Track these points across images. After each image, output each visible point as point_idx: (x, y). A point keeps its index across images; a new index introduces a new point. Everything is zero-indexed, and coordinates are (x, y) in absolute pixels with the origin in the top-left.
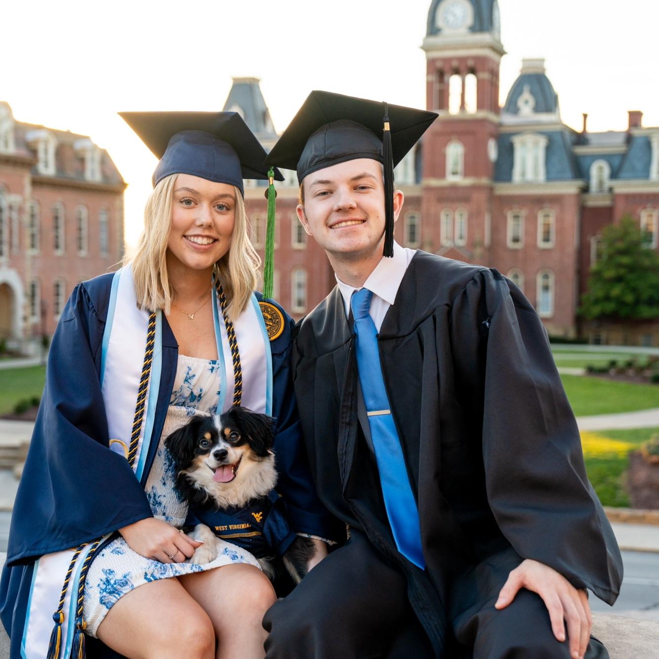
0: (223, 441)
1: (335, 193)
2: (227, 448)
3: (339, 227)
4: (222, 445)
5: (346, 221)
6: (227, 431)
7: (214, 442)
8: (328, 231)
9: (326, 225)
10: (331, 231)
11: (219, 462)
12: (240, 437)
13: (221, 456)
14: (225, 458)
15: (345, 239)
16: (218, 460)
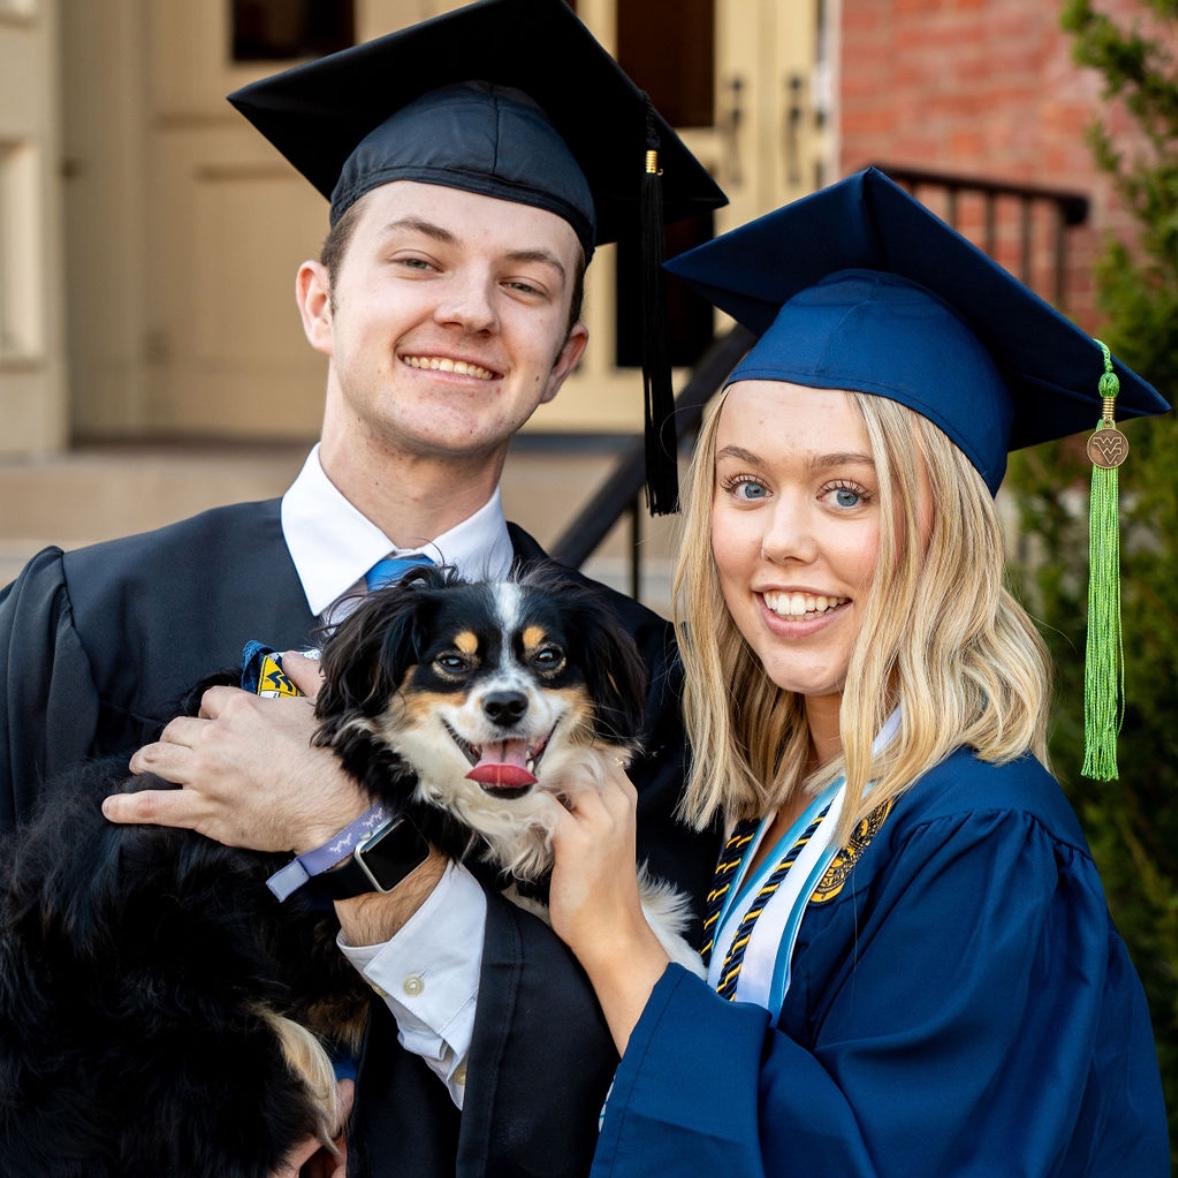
0: (516, 666)
1: (449, 273)
2: (527, 688)
3: (429, 370)
4: (511, 678)
5: (455, 359)
6: (533, 637)
7: (486, 663)
8: (393, 366)
9: (396, 346)
10: (401, 368)
11: (497, 730)
12: (563, 663)
13: (506, 712)
14: (518, 719)
15: (437, 407)
16: (496, 723)
